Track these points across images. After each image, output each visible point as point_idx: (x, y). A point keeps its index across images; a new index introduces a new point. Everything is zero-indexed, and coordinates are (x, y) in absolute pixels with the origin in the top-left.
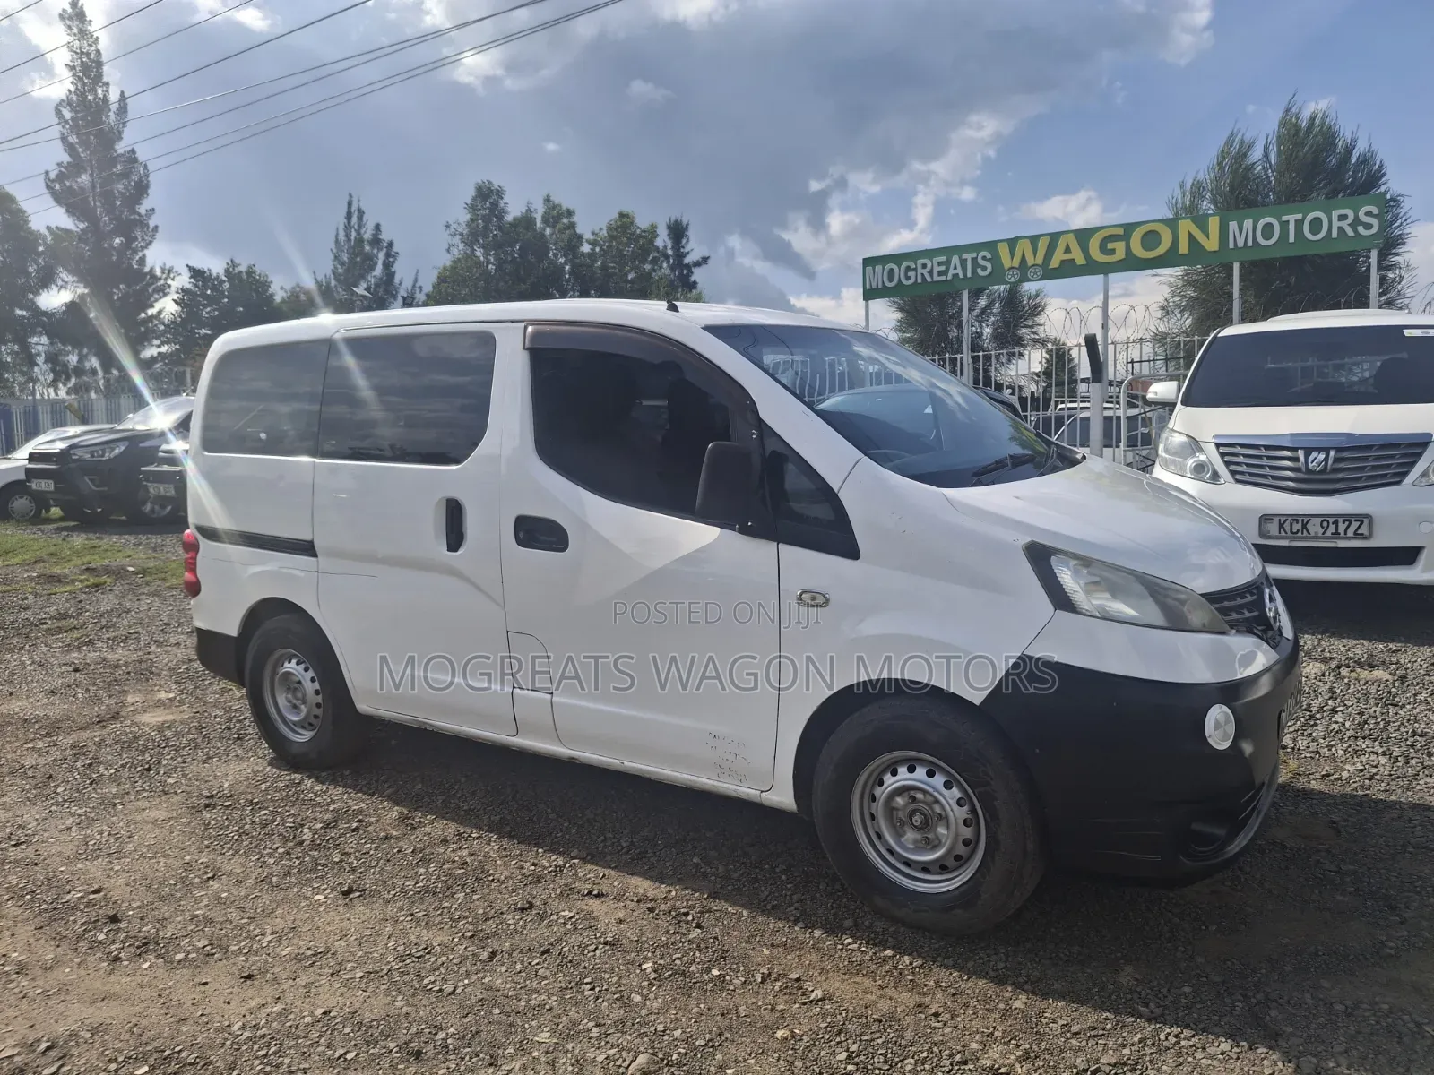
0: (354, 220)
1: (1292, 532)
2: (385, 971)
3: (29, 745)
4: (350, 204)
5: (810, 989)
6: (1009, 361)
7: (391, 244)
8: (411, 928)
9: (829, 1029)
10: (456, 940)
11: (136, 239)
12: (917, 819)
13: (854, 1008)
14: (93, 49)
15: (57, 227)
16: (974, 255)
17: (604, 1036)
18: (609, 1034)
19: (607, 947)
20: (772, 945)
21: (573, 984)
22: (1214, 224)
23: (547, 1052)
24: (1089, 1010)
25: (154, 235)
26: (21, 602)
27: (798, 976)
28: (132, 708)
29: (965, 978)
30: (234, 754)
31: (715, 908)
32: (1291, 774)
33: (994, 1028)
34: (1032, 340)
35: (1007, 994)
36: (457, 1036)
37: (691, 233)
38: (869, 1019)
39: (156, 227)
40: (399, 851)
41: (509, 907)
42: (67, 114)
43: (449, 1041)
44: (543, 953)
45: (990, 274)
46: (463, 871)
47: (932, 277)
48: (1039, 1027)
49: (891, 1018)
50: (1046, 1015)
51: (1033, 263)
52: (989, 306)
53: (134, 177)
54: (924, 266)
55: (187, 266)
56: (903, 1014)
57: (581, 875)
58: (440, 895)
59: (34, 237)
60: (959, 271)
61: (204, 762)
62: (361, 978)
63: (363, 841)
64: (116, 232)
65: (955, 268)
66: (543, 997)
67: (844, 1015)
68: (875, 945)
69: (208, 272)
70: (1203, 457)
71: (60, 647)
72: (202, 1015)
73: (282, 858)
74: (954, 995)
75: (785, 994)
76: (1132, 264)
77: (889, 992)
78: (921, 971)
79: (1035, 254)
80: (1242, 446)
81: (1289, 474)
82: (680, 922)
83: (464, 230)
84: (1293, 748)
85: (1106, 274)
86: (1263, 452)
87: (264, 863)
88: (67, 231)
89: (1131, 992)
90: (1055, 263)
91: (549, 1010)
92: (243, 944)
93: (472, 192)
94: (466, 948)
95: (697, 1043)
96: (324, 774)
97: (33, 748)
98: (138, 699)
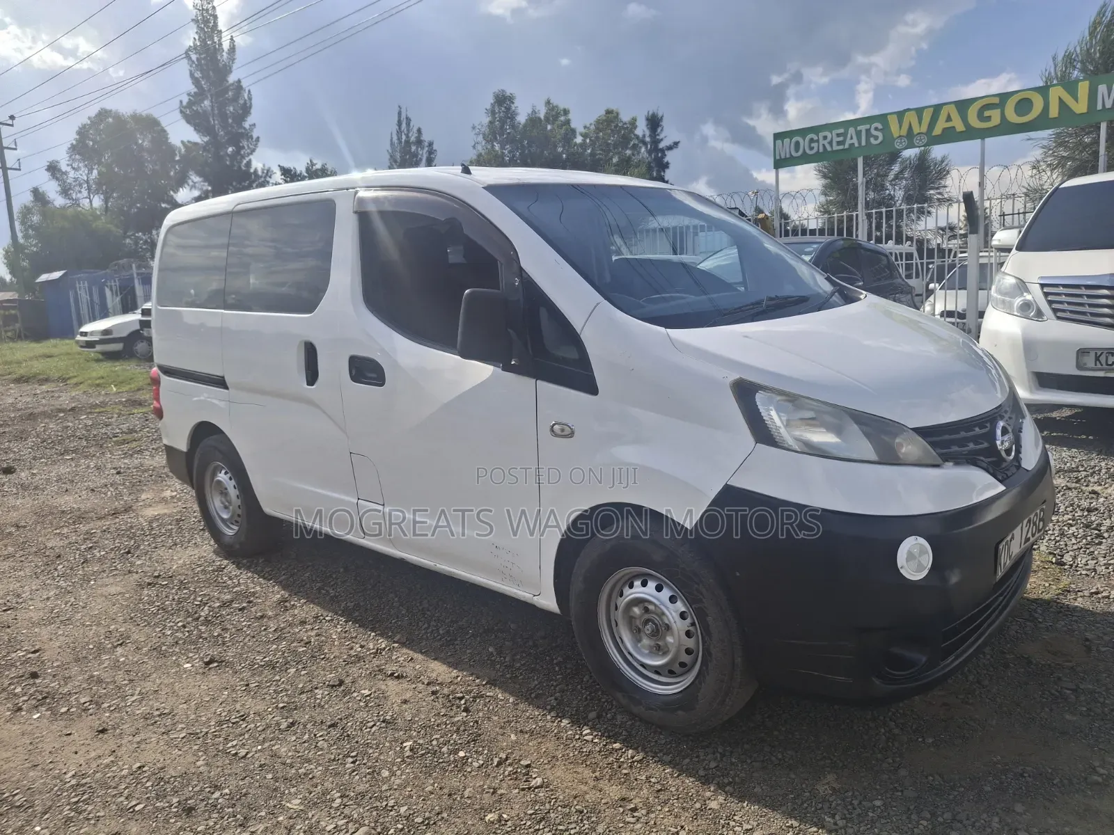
0: (404, 125)
1: (1107, 365)
2: (203, 734)
3: (58, 531)
4: (400, 114)
5: (534, 776)
6: (919, 218)
7: (431, 144)
8: (241, 697)
9: (533, 816)
10: (270, 710)
11: (243, 147)
12: (649, 627)
13: (564, 798)
14: (210, 5)
15: (189, 142)
16: (868, 126)
17: (342, 807)
18: (347, 806)
19: (383, 725)
20: (521, 731)
21: (341, 756)
22: (1083, 88)
23: (290, 818)
24: (778, 816)
25: (256, 144)
26: (107, 420)
27: (529, 762)
28: (141, 504)
29: (675, 775)
30: (194, 542)
31: (488, 694)
32: (1060, 591)
33: (682, 827)
34: (938, 199)
35: (708, 794)
36: (227, 797)
37: (664, 123)
38: (572, 808)
39: (258, 138)
40: (265, 629)
41: (324, 683)
42: (194, 57)
43: (220, 801)
44: (330, 727)
45: (881, 143)
46: (305, 649)
47: (832, 146)
48: (724, 829)
49: (593, 810)
50: (735, 818)
51: (919, 131)
52: (901, 172)
53: (241, 102)
54: (825, 138)
55: (279, 166)
56: (605, 807)
57: (394, 657)
58: (278, 669)
59: (171, 150)
60: (855, 141)
61: (170, 548)
62: (182, 738)
63: (243, 620)
64: (230, 143)
65: (852, 138)
66: (312, 766)
67: (552, 803)
68: (609, 737)
69: (294, 170)
70: (1029, 297)
71: (119, 455)
72: (51, 762)
73: (177, 631)
74: (659, 791)
75: (511, 779)
76: (1006, 128)
77: (601, 784)
78: (639, 765)
79: (920, 123)
80: (1065, 286)
81: (1106, 310)
82: (453, 705)
83: (485, 130)
84: (1071, 565)
85: (983, 138)
86: (1083, 291)
87: (164, 633)
88: (196, 144)
89: (824, 800)
90: (937, 131)
91: (310, 779)
92: (114, 702)
93: (490, 100)
94: (274, 717)
95: (416, 821)
96: (245, 561)
97: (59, 533)
98: (149, 496)
